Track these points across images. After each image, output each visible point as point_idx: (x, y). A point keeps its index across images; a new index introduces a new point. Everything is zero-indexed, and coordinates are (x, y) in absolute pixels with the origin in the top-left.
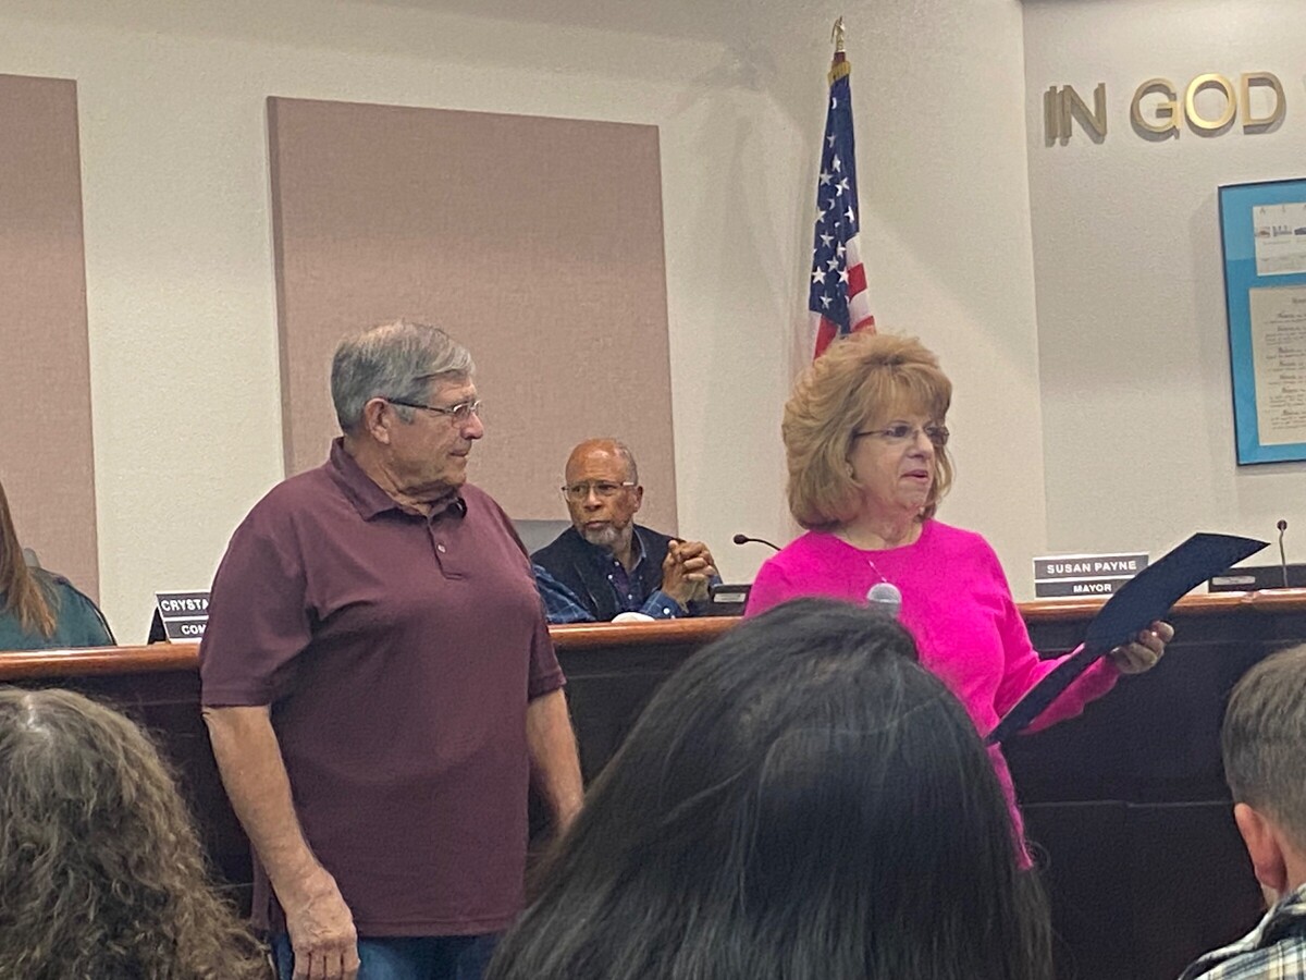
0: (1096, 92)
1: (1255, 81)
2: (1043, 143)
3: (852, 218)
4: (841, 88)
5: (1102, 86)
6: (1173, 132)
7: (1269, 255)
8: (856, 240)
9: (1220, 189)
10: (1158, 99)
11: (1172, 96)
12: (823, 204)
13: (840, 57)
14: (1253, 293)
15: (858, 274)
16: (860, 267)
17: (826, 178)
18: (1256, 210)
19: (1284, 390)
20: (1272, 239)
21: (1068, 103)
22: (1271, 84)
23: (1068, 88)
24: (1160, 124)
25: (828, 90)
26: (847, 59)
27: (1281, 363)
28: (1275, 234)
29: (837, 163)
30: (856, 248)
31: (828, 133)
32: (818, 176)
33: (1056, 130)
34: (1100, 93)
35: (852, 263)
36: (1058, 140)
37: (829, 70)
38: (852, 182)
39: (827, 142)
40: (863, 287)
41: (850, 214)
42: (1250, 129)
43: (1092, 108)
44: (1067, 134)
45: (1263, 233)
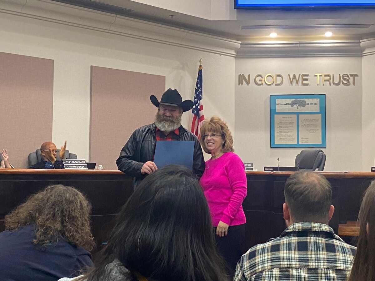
0: (248, 76)
1: (278, 76)
2: (238, 84)
3: (201, 96)
4: (200, 72)
5: (249, 75)
6: (262, 84)
7: (279, 108)
8: (202, 100)
9: (270, 95)
10: (260, 78)
11: (262, 78)
12: (196, 93)
13: (200, 66)
14: (275, 115)
15: (202, 107)
16: (202, 105)
17: (197, 88)
18: (277, 100)
19: (280, 134)
20: (279, 105)
21: (243, 77)
22: (281, 77)
23: (243, 75)
24: (260, 82)
25: (198, 72)
26: (202, 66)
27: (280, 129)
28: (280, 105)
29: (199, 86)
30: (202, 102)
31: (197, 80)
32: (195, 88)
33: (240, 82)
34: (249, 76)
35: (201, 105)
36: (240, 84)
37: (198, 68)
38: (202, 89)
39: (197, 81)
40: (203, 109)
41: (201, 95)
42: (276, 85)
43: (247, 79)
44: (242, 83)
45: (278, 104)
